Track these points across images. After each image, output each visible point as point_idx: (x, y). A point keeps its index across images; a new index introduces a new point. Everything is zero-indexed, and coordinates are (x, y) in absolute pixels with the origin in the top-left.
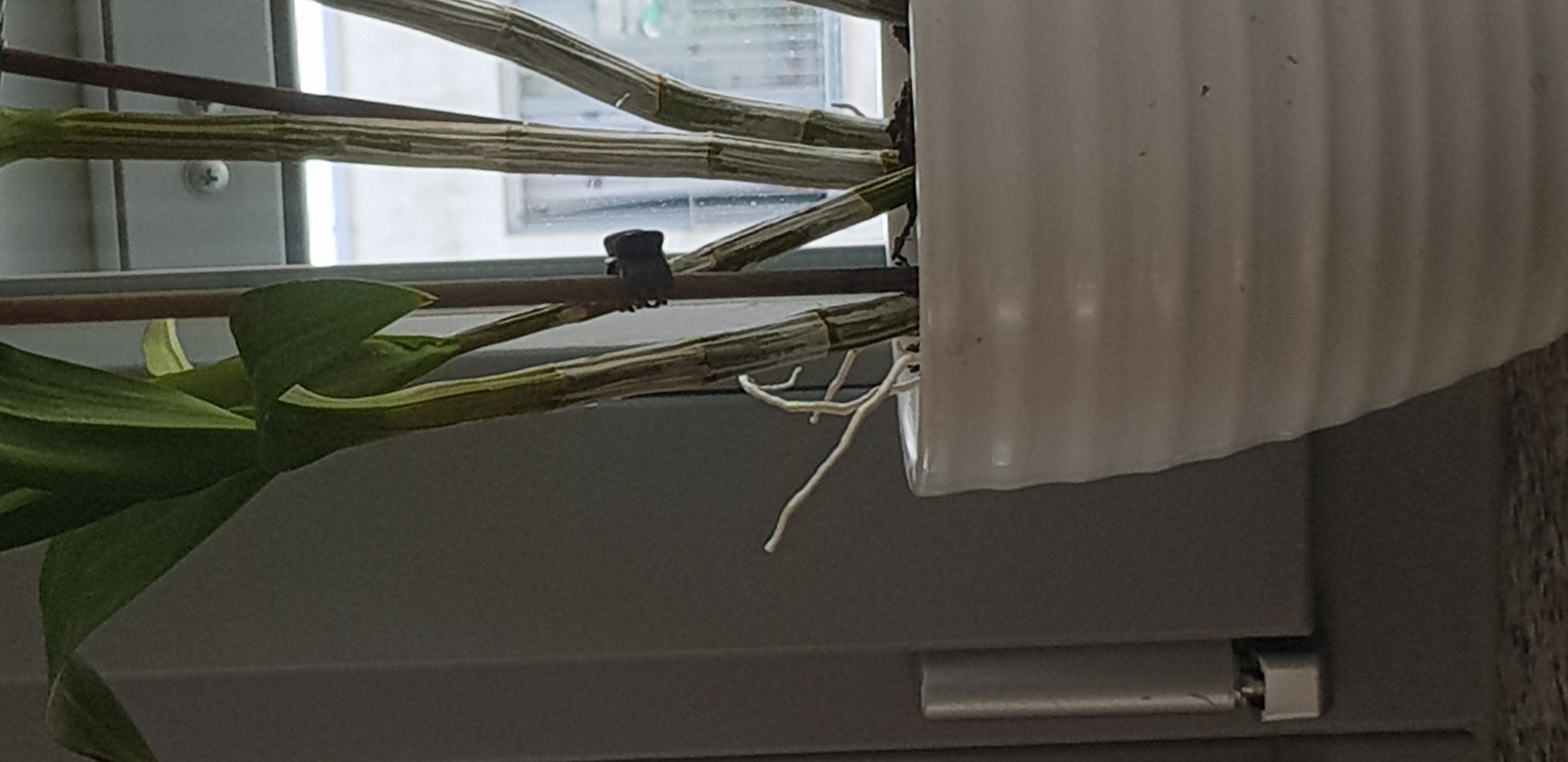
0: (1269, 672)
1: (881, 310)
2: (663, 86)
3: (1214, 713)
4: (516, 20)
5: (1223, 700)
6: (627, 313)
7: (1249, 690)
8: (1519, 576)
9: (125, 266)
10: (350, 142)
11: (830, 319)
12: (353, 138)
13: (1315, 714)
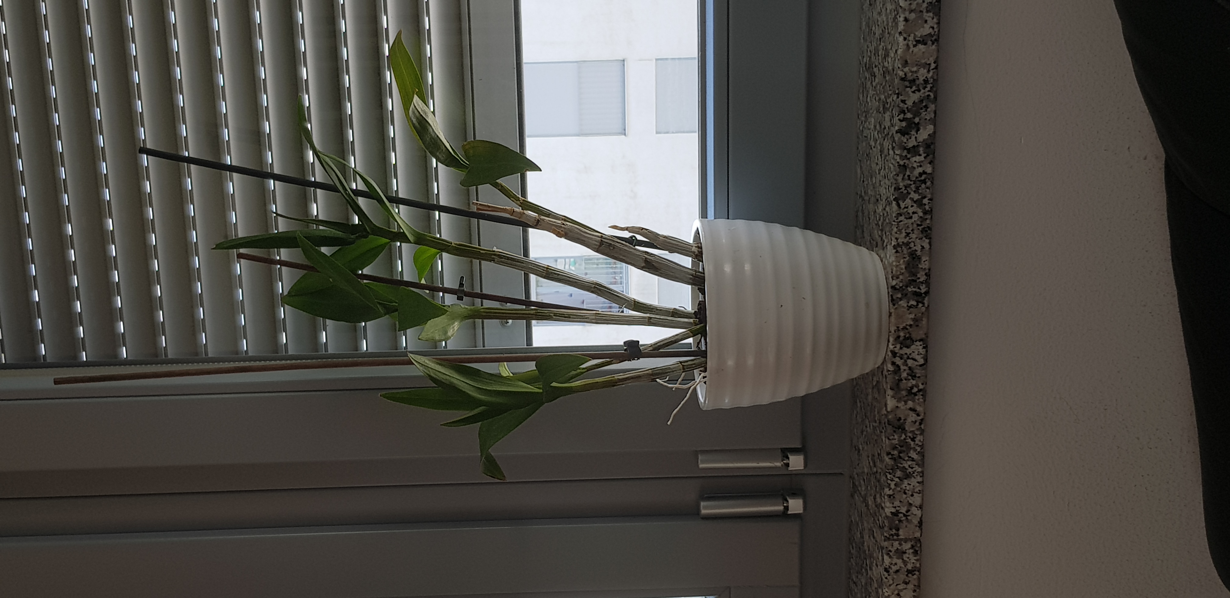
0: (791, 457)
1: (695, 362)
2: (635, 301)
3: (776, 467)
4: (597, 284)
5: (779, 464)
6: (630, 362)
7: (785, 462)
8: (857, 432)
9: (484, 347)
10: (554, 316)
11: (683, 364)
12: (555, 315)
13: (802, 468)
